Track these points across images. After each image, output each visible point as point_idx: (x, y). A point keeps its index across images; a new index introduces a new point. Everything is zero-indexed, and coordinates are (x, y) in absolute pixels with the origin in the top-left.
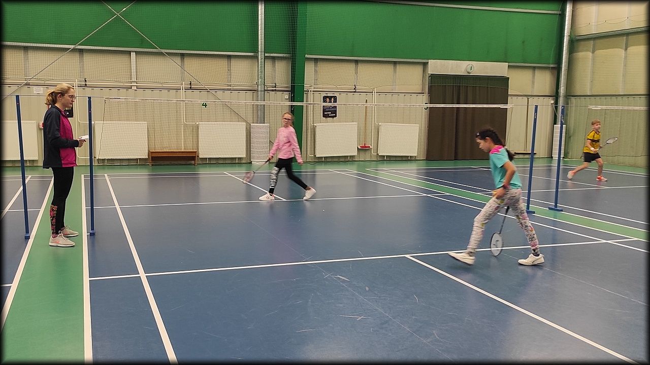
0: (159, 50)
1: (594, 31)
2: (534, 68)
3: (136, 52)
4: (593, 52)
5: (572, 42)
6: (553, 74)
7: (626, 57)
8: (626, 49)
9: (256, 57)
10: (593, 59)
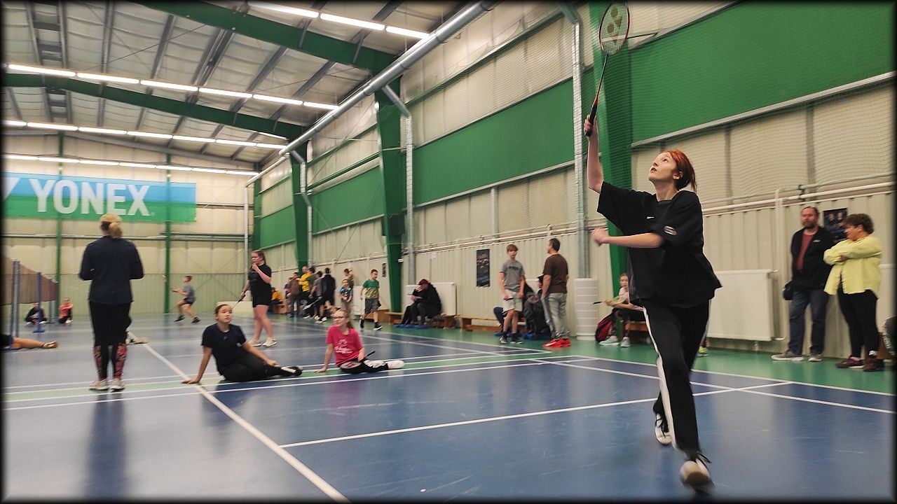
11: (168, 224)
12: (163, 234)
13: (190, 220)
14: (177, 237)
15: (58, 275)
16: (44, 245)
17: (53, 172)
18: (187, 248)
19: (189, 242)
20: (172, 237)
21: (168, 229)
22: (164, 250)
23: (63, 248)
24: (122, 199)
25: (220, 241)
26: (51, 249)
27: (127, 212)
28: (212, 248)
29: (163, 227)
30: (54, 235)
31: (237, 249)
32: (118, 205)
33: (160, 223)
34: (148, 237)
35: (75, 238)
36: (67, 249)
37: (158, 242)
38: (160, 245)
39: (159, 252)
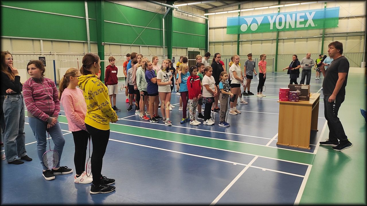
0: (146, 45)
1: (214, 41)
2: (202, 49)
3: (142, 46)
4: (214, 46)
5: (209, 43)
6: (205, 51)
7: (223, 48)
8: (223, 46)
9: (163, 47)
10: (214, 47)
11: (324, 29)
12: (321, 34)
13: (335, 26)
14: (328, 35)
15: (277, 55)
16: (272, 43)
17: (276, 12)
19: (334, 38)
20: (325, 35)
22: (321, 42)
23: (279, 44)
24: (303, 20)
25: (352, 36)
26: (275, 44)
27: (305, 26)
28: (347, 40)
29: (321, 31)
30: (276, 38)
31: (361, 40)
32: (301, 23)
33: (320, 29)
34: (314, 37)
35: (284, 39)
36: (281, 44)
37: (319, 38)
38: (319, 40)
39: (319, 44)
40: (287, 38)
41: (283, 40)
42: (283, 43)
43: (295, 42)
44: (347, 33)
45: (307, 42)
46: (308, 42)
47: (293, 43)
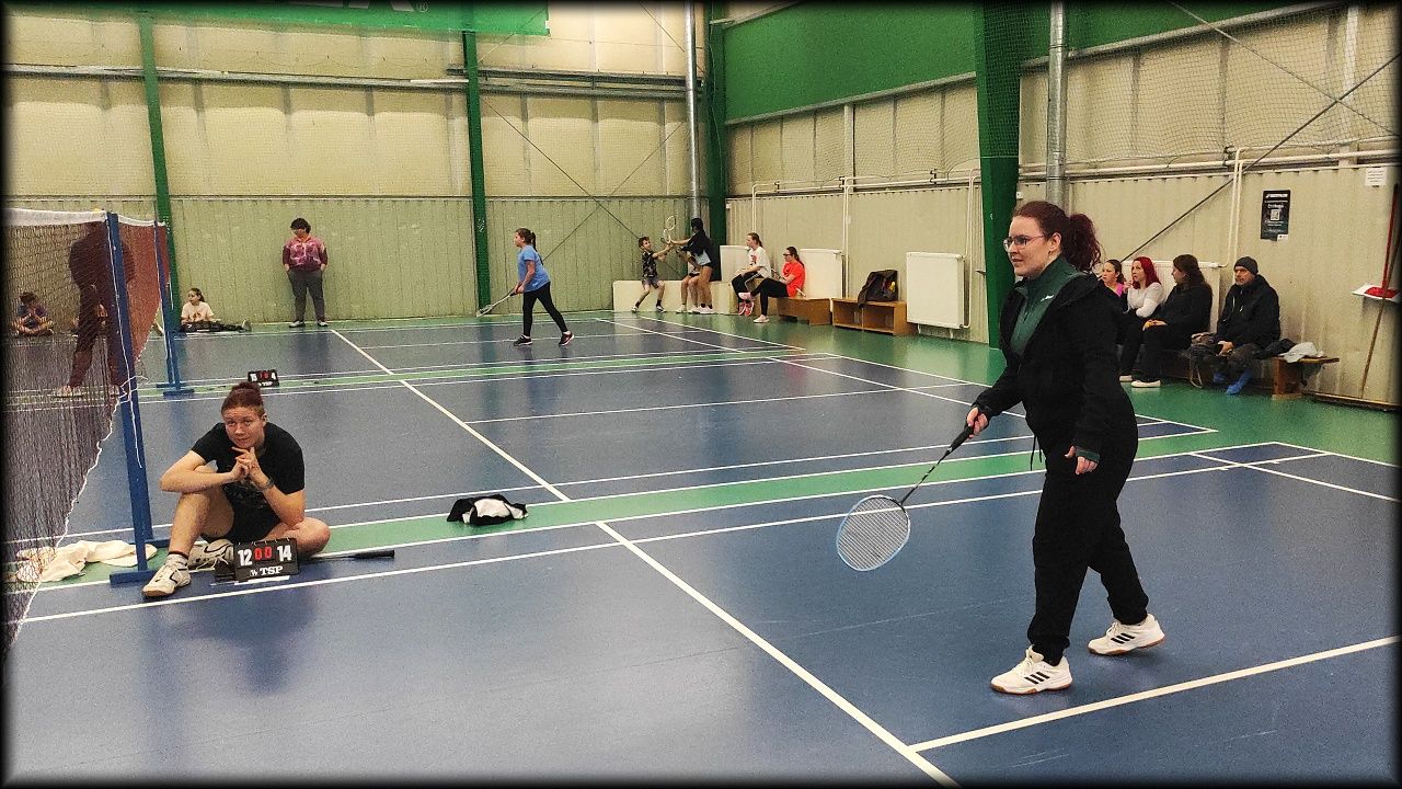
11: (469, 41)
12: (451, 72)
14: (496, 82)
15: (163, 200)
16: (106, 103)
18: (525, 118)
19: (529, 100)
20: (482, 81)
21: (468, 52)
22: (460, 123)
23: (167, 112)
25: (616, 98)
26: (129, 115)
28: (595, 118)
29: (453, 51)
30: (135, 67)
31: (662, 123)
33: (443, 37)
34: (414, 82)
35: (198, 81)
36: (179, 115)
37: (440, 97)
38: (449, 106)
39: (448, 130)
40: (217, 74)
41: (188, 87)
42: (199, 106)
43: (287, 108)
44: (594, 79)
45: (371, 112)
46: (378, 116)
47: (274, 114)
